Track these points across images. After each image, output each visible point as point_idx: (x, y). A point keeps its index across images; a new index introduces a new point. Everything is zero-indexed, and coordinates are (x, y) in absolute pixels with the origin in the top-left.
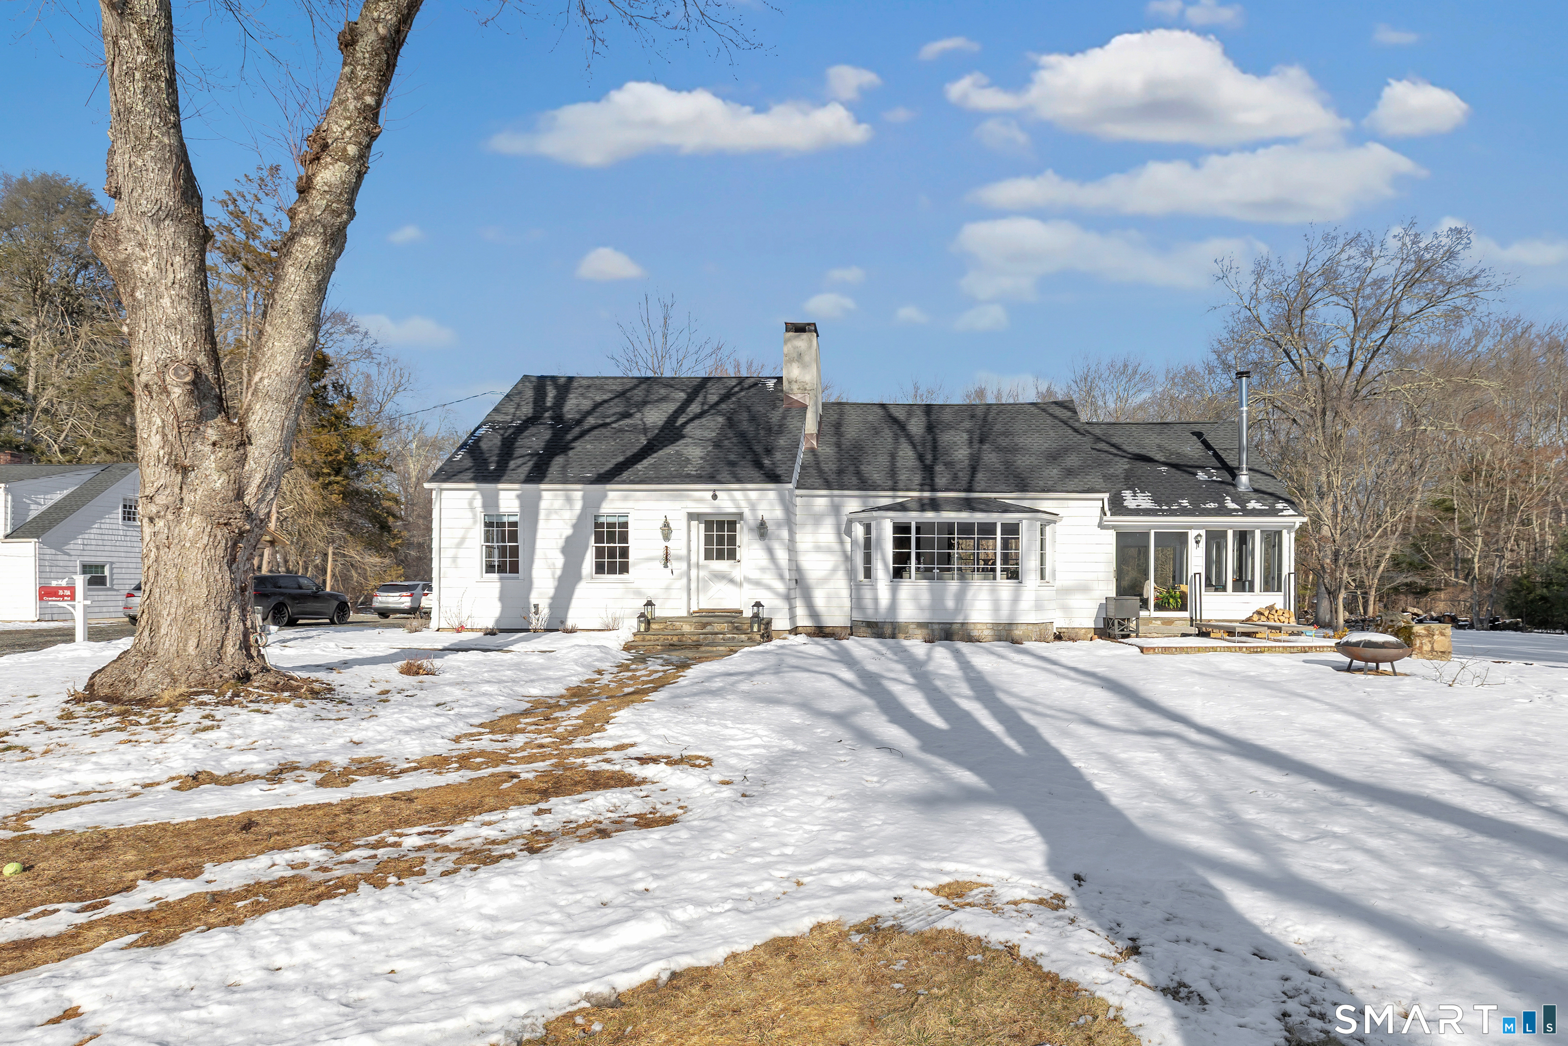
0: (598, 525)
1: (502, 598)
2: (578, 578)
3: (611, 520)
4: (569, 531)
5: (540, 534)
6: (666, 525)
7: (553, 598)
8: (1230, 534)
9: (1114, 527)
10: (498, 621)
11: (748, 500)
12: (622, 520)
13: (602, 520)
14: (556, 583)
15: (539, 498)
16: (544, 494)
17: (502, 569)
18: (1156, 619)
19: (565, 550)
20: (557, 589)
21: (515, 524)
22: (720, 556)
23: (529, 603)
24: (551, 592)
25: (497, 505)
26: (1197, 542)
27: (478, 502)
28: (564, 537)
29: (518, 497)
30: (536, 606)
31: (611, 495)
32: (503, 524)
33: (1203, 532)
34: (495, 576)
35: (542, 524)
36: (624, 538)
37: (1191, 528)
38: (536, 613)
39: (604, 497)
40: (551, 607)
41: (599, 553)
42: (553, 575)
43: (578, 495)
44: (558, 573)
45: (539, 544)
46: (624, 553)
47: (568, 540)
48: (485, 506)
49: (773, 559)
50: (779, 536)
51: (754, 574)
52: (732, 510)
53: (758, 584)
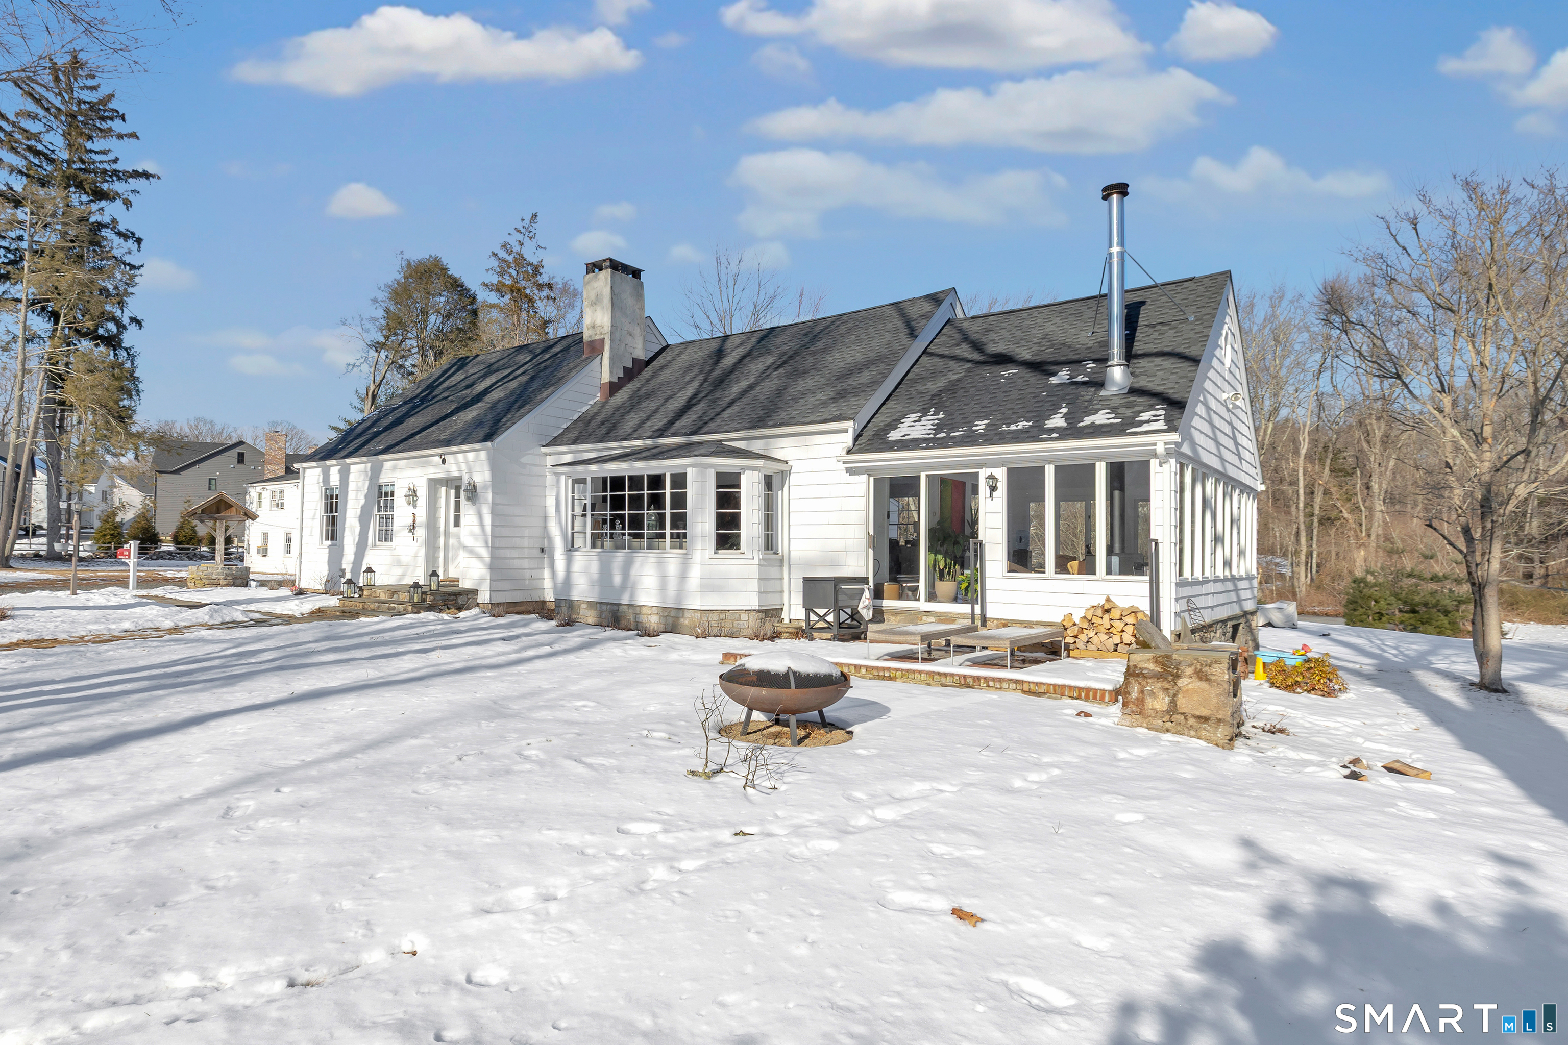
0: (381, 495)
1: (329, 563)
2: (366, 545)
3: (386, 489)
4: (363, 502)
7: (353, 563)
8: (1050, 472)
9: (869, 472)
11: (468, 463)
13: (381, 489)
16: (353, 468)
18: (928, 613)
19: (360, 519)
20: (356, 555)
23: (341, 568)
24: (353, 558)
25: (329, 480)
26: (993, 489)
28: (360, 506)
29: (339, 471)
30: (344, 571)
31: (388, 464)
33: (1001, 474)
36: (392, 506)
37: (982, 465)
38: (343, 577)
39: (382, 467)
42: (354, 542)
43: (369, 467)
44: (357, 540)
47: (362, 509)
49: (482, 525)
50: (486, 500)
51: (468, 541)
52: (456, 474)
53: (471, 552)
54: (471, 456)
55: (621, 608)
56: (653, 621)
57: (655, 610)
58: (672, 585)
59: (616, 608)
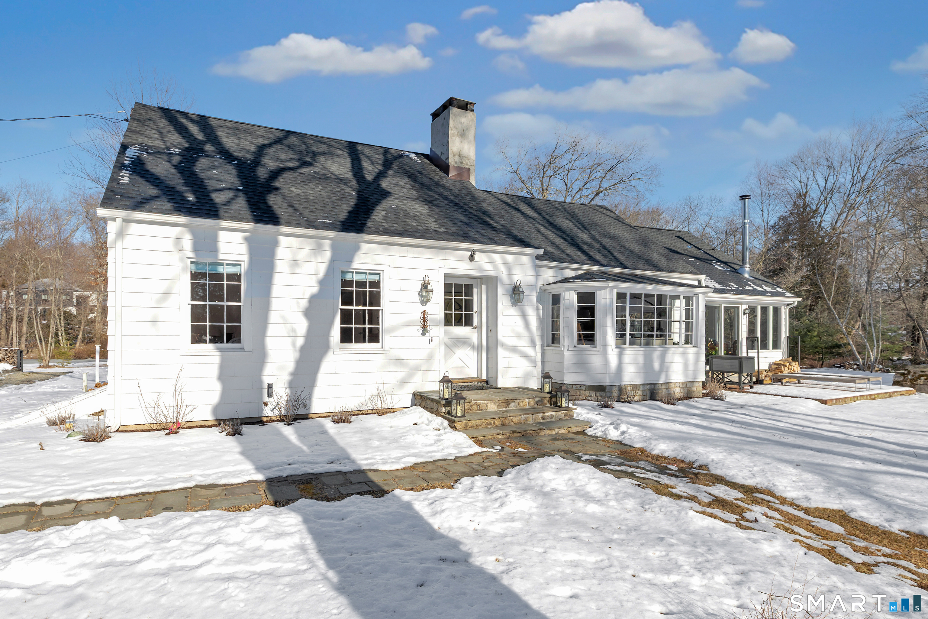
0: (346, 283)
1: (221, 377)
2: (326, 348)
3: (361, 278)
4: (314, 289)
5: (276, 291)
6: (425, 286)
7: (294, 374)
10: (216, 410)
11: (506, 264)
12: (375, 278)
13: (349, 277)
14: (297, 355)
15: (276, 243)
16: (283, 240)
17: (216, 339)
19: (308, 313)
20: (299, 363)
21: (237, 277)
22: (459, 323)
23: (261, 382)
24: (291, 367)
25: (215, 250)
26: (745, 314)
27: (187, 243)
28: (307, 296)
29: (246, 239)
30: (270, 386)
31: (365, 247)
32: (220, 277)
33: (746, 307)
34: (209, 347)
35: (277, 279)
36: (375, 299)
37: (741, 303)
38: (270, 395)
39: (357, 249)
40: (291, 385)
41: (346, 317)
42: (294, 344)
43: (327, 244)
44: (300, 342)
45: (276, 304)
46: (374, 317)
47: (313, 299)
48: (196, 248)
49: (527, 325)
50: (531, 301)
51: (511, 341)
52: (492, 274)
53: (514, 349)
54: (510, 258)
55: (657, 386)
56: (678, 392)
57: (678, 385)
58: (691, 367)
59: (653, 386)
